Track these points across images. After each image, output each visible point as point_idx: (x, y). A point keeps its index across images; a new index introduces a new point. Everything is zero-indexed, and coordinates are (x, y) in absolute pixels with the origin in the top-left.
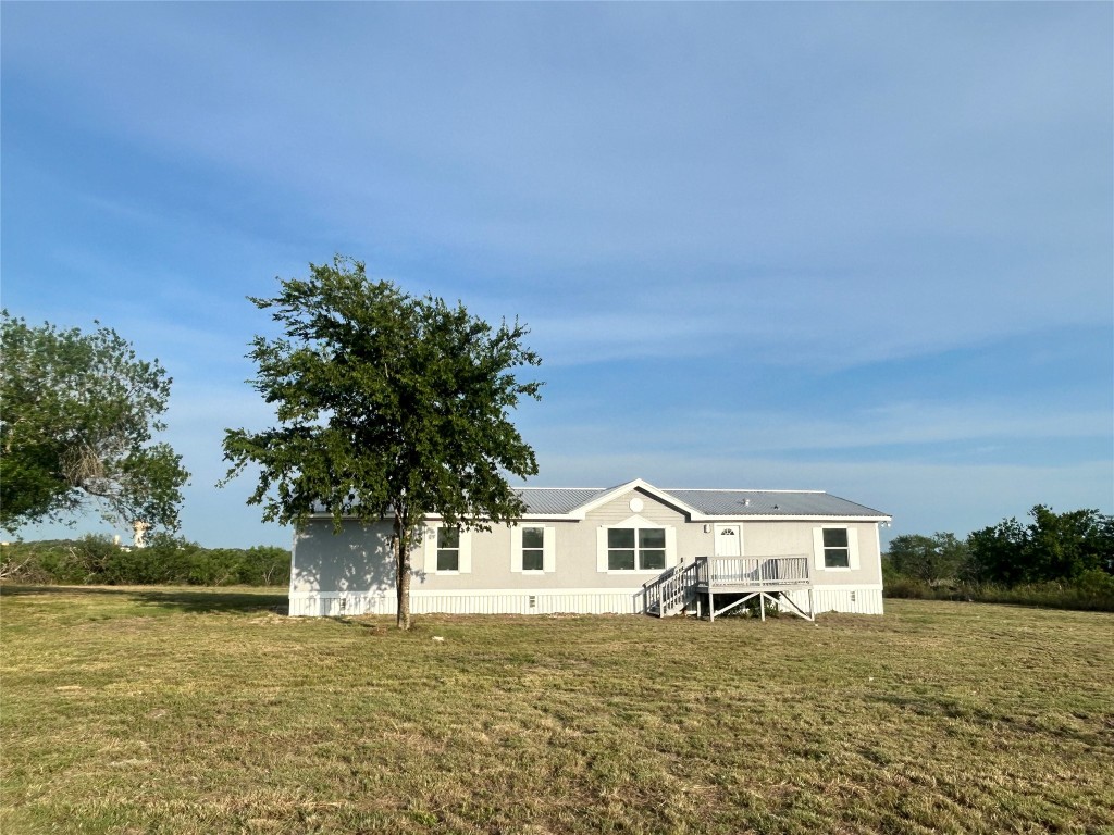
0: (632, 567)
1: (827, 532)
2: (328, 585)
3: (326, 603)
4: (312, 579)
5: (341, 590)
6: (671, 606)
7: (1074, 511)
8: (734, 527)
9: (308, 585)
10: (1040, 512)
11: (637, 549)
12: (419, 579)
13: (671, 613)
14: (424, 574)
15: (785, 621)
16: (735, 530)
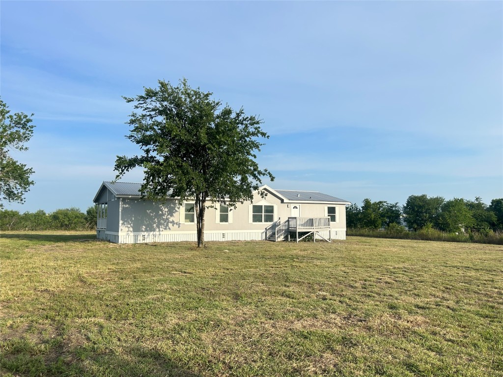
0: (261, 221)
1: (329, 208)
2: (136, 229)
3: (136, 237)
4: (129, 226)
5: (142, 231)
6: (279, 237)
7: (377, 201)
8: (297, 205)
9: (127, 229)
10: (367, 202)
11: (263, 214)
12: (177, 226)
13: (279, 240)
14: (180, 224)
15: (321, 243)
16: (298, 206)
